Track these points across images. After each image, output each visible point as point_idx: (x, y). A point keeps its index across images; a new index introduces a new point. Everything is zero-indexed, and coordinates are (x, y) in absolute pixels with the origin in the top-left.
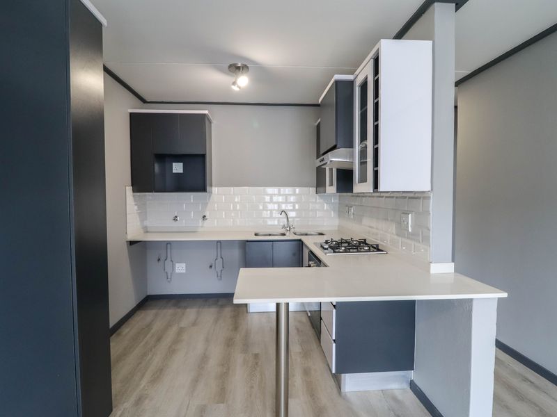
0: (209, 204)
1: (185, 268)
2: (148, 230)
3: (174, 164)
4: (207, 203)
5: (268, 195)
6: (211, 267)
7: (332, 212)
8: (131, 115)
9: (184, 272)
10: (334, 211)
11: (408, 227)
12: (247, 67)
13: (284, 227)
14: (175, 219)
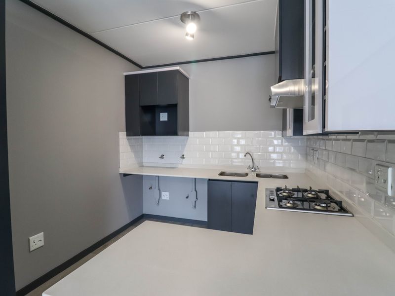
0: (187, 146)
1: (168, 196)
2: (144, 164)
3: (161, 114)
4: (185, 145)
5: (235, 138)
6: (187, 197)
7: (300, 155)
8: (126, 77)
9: (168, 199)
10: (300, 154)
11: (387, 189)
12: (198, 15)
13: (249, 167)
14: (162, 157)
